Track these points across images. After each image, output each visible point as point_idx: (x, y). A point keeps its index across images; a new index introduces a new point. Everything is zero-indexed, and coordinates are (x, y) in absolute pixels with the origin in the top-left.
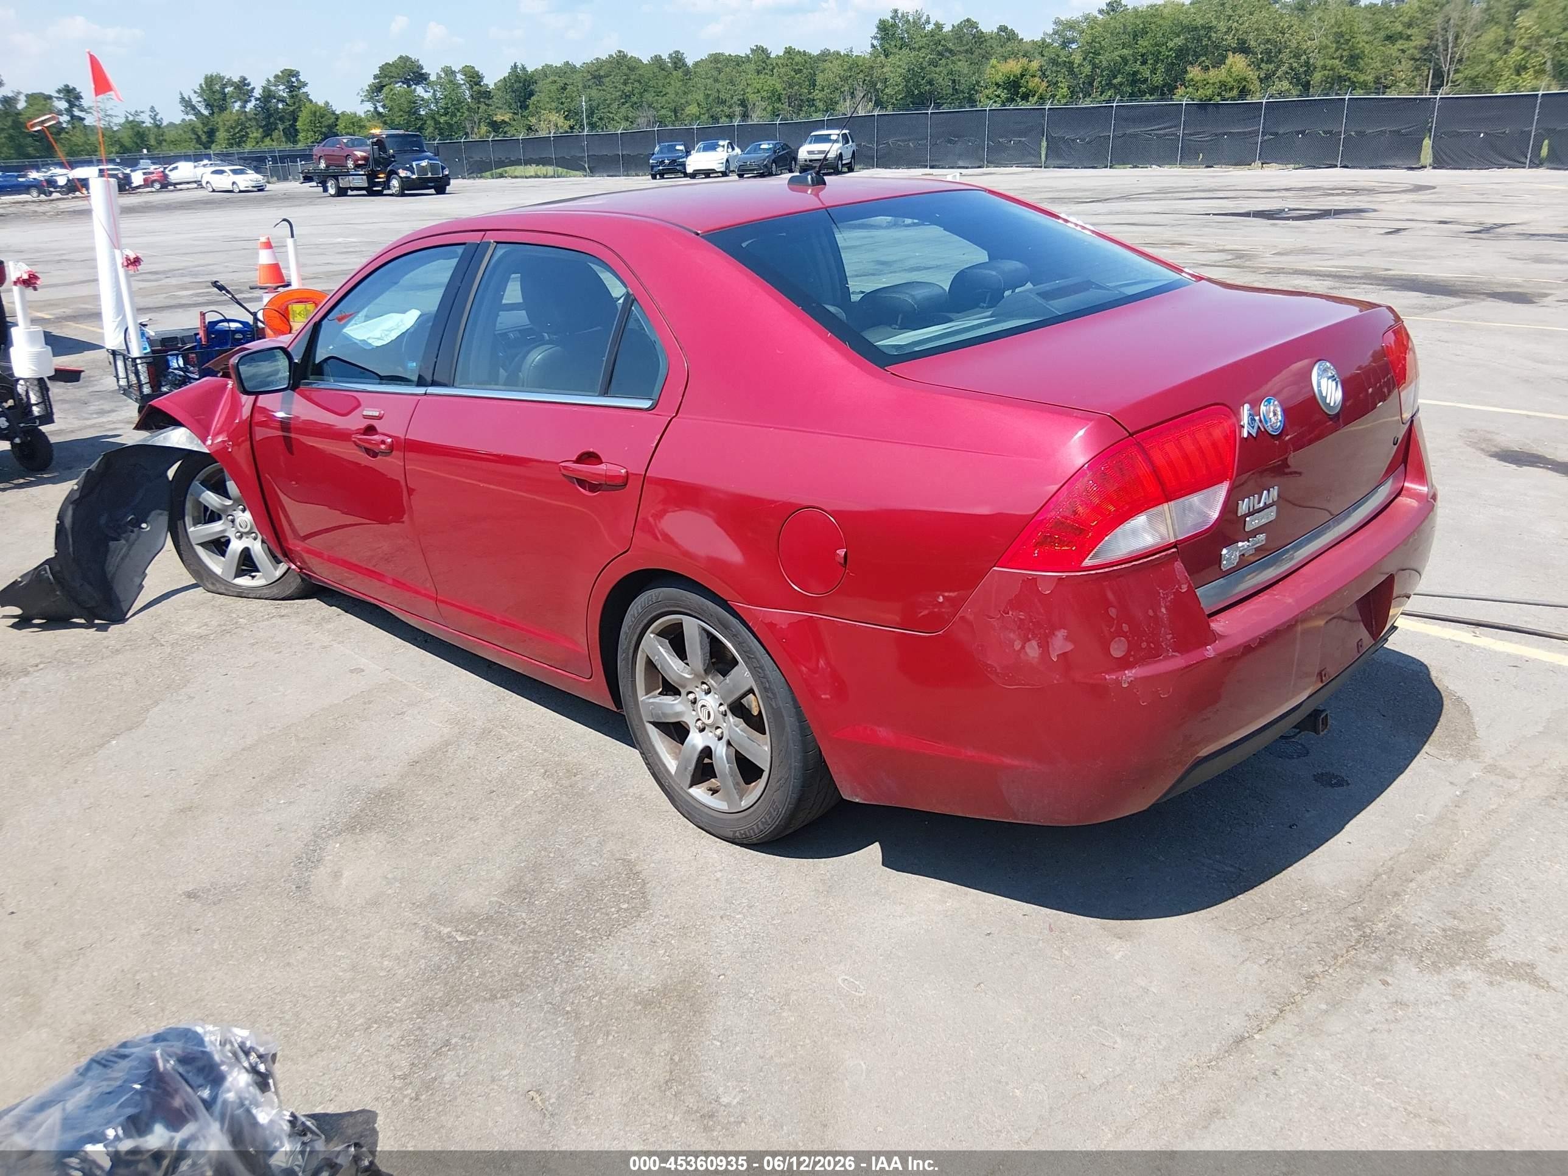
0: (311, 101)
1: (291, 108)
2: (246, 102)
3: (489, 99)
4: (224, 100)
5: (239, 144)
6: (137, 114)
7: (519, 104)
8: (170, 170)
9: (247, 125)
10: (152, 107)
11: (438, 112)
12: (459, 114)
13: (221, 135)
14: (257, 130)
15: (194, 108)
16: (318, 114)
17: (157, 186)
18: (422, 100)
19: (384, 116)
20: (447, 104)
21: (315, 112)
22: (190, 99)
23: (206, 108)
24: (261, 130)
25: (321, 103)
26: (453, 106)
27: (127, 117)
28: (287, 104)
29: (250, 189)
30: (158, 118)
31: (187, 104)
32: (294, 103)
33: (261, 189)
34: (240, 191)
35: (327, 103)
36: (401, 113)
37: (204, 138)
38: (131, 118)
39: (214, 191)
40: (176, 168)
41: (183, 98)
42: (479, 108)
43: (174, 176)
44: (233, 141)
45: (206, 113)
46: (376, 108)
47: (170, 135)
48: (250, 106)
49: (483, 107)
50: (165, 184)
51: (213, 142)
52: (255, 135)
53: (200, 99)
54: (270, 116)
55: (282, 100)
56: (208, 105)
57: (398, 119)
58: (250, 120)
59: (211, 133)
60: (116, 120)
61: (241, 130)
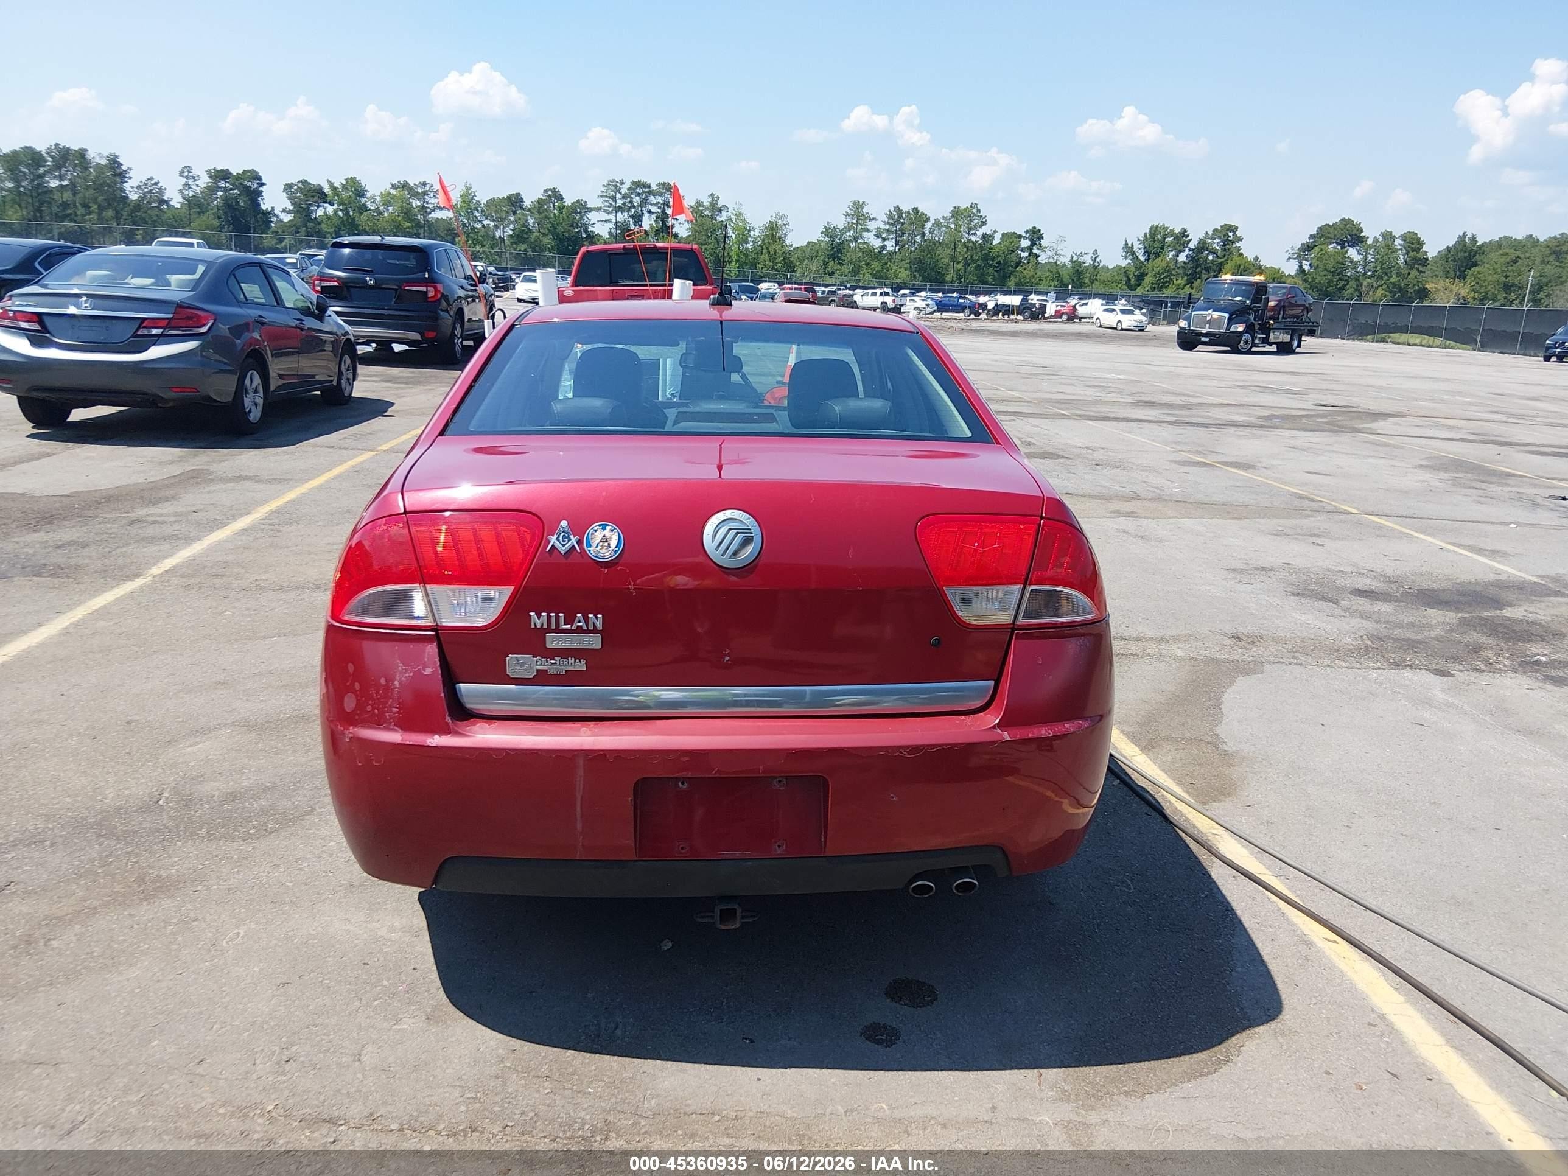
0: (1241, 254)
1: (1220, 260)
2: (1180, 252)
3: (1424, 265)
4: (1162, 248)
5: (1160, 289)
6: (1081, 255)
7: (1458, 273)
8: (1080, 306)
9: (1174, 272)
10: (1096, 250)
11: (1365, 274)
12: (1385, 278)
13: (1148, 279)
14: (1183, 277)
15: (1133, 253)
16: (1242, 267)
17: (1065, 317)
18: (1351, 262)
19: (1306, 274)
20: (1376, 267)
21: (1240, 266)
22: (1132, 245)
23: (1144, 254)
24: (1186, 278)
25: (1251, 258)
26: (1383, 270)
27: (1072, 257)
28: (1218, 257)
29: (1132, 328)
30: (1098, 260)
31: (1129, 250)
32: (1224, 256)
33: (1142, 329)
34: (1122, 329)
35: (1257, 258)
36: (1325, 273)
37: (1133, 281)
38: (1075, 258)
39: (1101, 326)
40: (1086, 304)
41: (1126, 245)
42: (1409, 274)
43: (1082, 311)
44: (1156, 286)
45: (1142, 258)
46: (1301, 266)
47: (1103, 276)
48: (1182, 257)
49: (1414, 273)
50: (1072, 316)
51: (1139, 285)
52: (1179, 281)
53: (1141, 246)
54: (1198, 265)
55: (1214, 252)
56: (1147, 252)
57: (1319, 278)
58: (1179, 268)
59: (1140, 278)
60: (1062, 259)
61: (1166, 277)
